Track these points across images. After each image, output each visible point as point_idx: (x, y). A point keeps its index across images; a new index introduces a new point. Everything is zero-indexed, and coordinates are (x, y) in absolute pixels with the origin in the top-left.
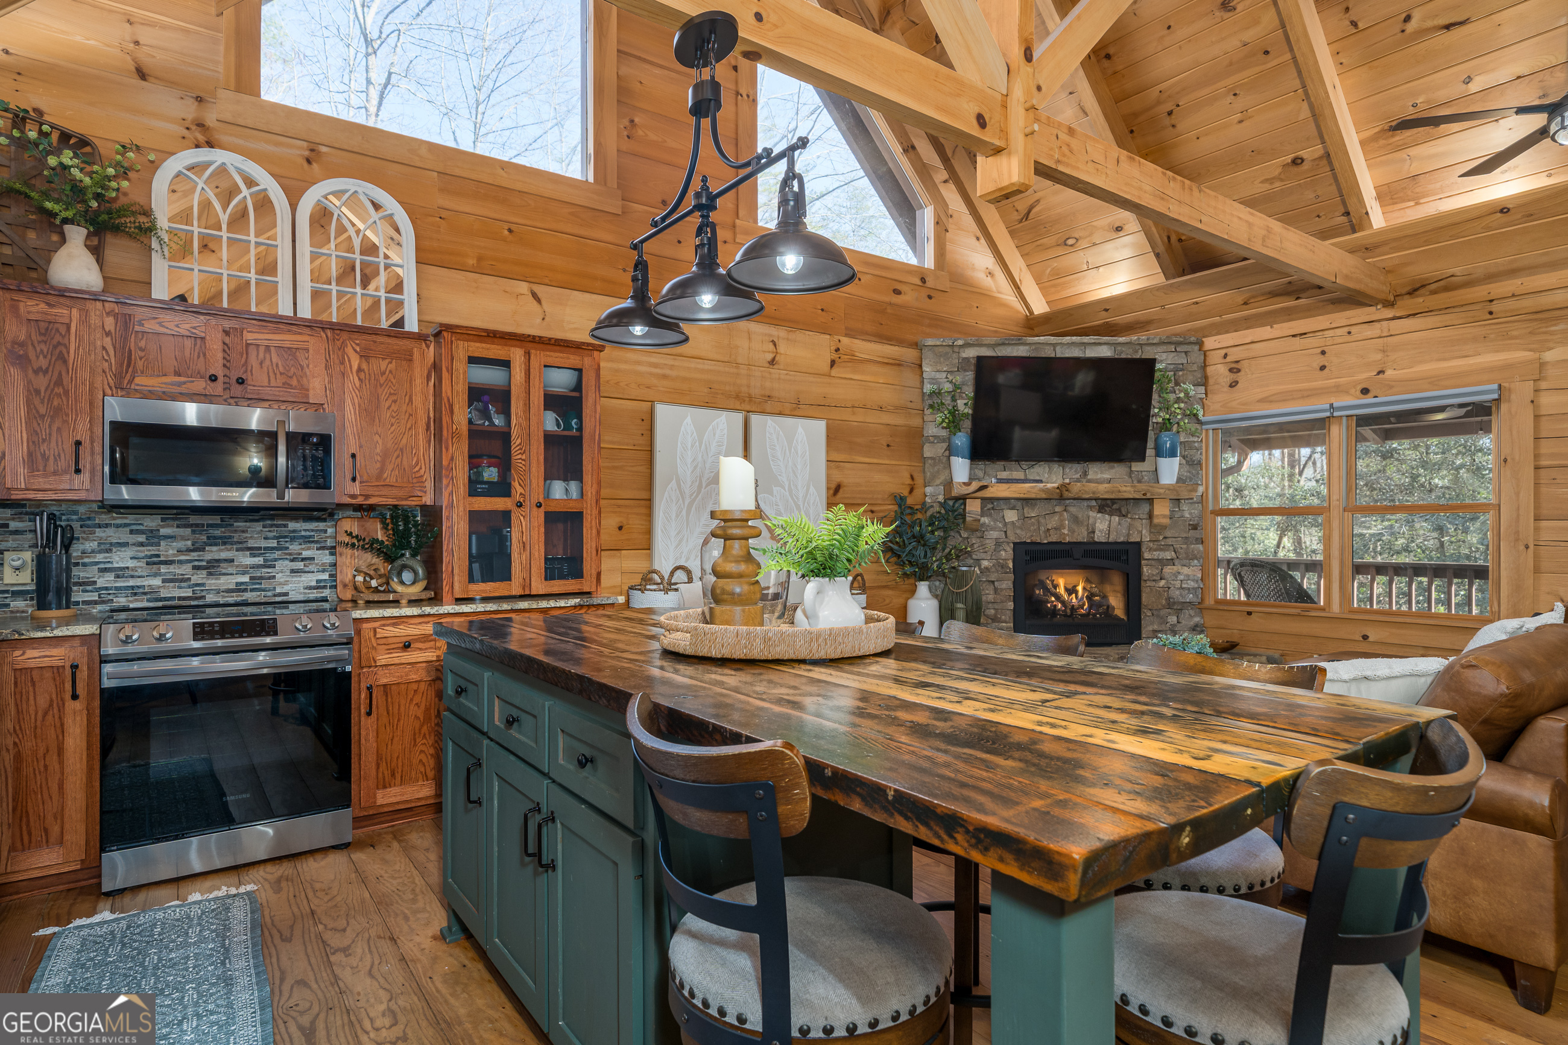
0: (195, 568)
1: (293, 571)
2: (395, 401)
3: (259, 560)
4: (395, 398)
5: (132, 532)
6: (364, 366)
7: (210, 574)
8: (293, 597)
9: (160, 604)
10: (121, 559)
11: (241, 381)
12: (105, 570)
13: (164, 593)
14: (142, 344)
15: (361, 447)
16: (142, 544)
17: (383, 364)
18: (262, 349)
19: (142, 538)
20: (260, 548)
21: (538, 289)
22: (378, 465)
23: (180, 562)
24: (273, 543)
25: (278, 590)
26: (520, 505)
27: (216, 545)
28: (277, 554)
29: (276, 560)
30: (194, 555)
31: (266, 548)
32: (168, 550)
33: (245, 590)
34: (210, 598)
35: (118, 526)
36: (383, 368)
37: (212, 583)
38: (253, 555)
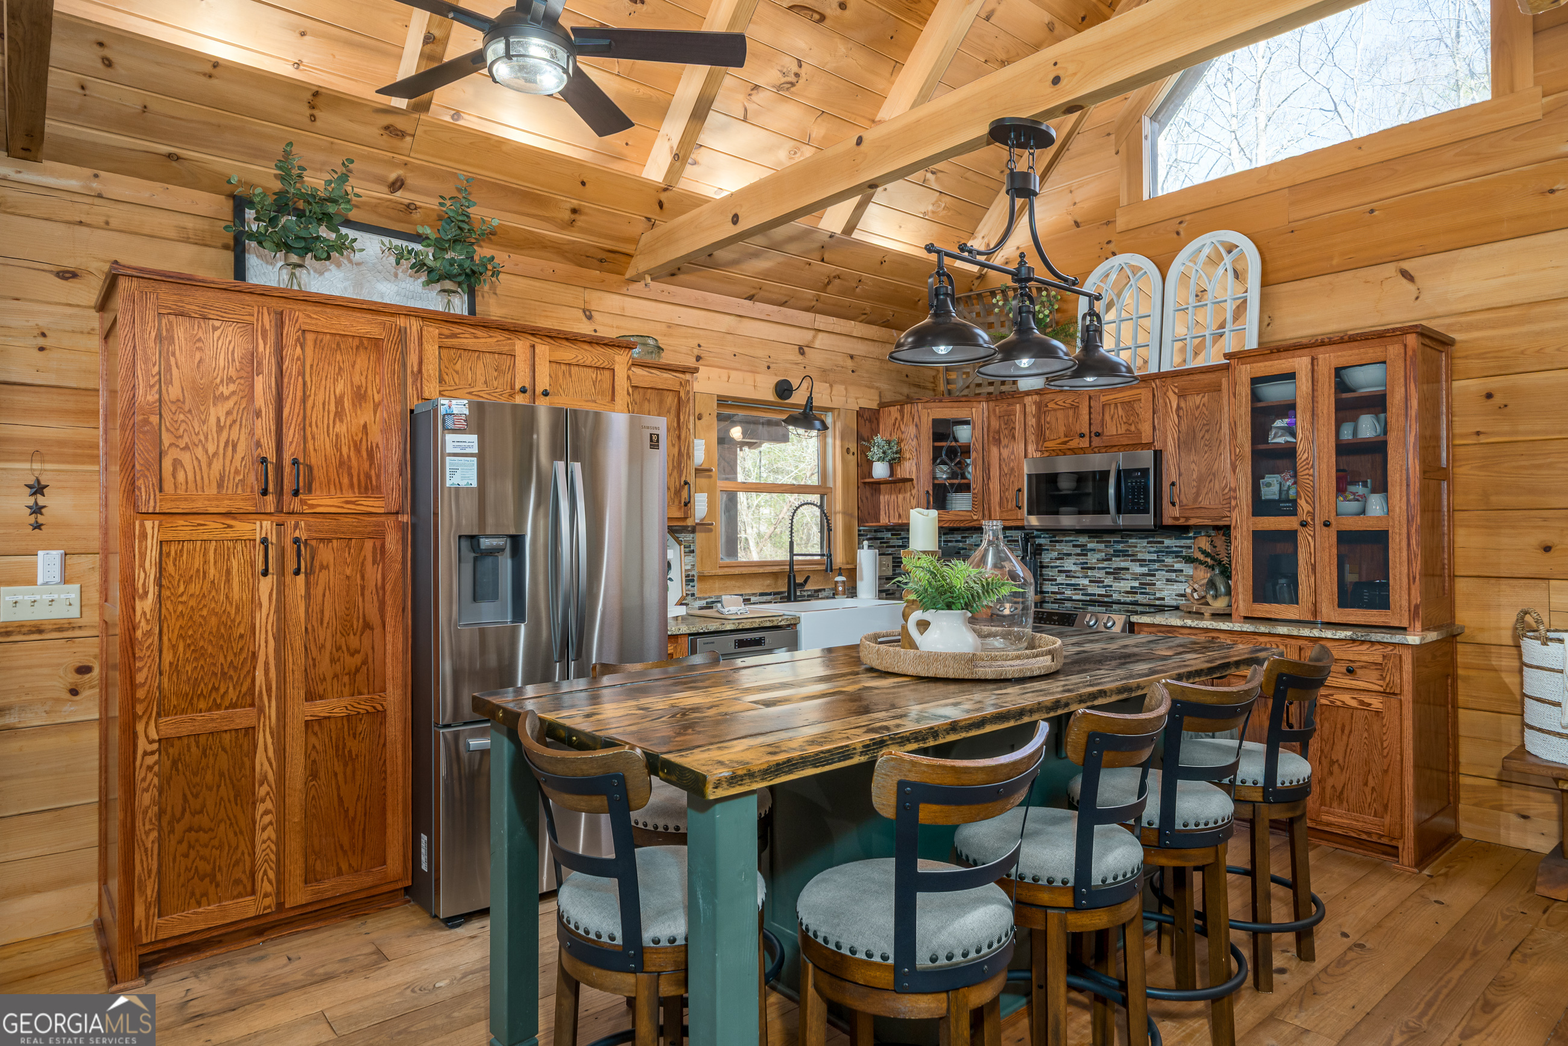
0: (1107, 573)
1: (1168, 580)
2: (1207, 431)
3: (1145, 570)
4: (1207, 428)
5: (1074, 546)
6: (1183, 405)
7: (1115, 578)
8: (1168, 601)
9: (1088, 598)
10: (1069, 564)
11: (1098, 435)
12: (1060, 571)
13: (1090, 591)
14: (1048, 419)
15: (1180, 475)
16: (1078, 555)
17: (1198, 399)
18: (1113, 406)
19: (1078, 551)
20: (1144, 560)
21: (1406, 265)
22: (1195, 490)
23: (1099, 568)
24: (1154, 557)
25: (1158, 595)
26: (1304, 524)
27: (1118, 556)
28: (1156, 566)
29: (1157, 570)
30: (1105, 564)
31: (1150, 561)
32: (1092, 559)
33: (1136, 593)
34: (1116, 596)
35: (1067, 542)
36: (1198, 403)
37: (1116, 585)
38: (1141, 566)
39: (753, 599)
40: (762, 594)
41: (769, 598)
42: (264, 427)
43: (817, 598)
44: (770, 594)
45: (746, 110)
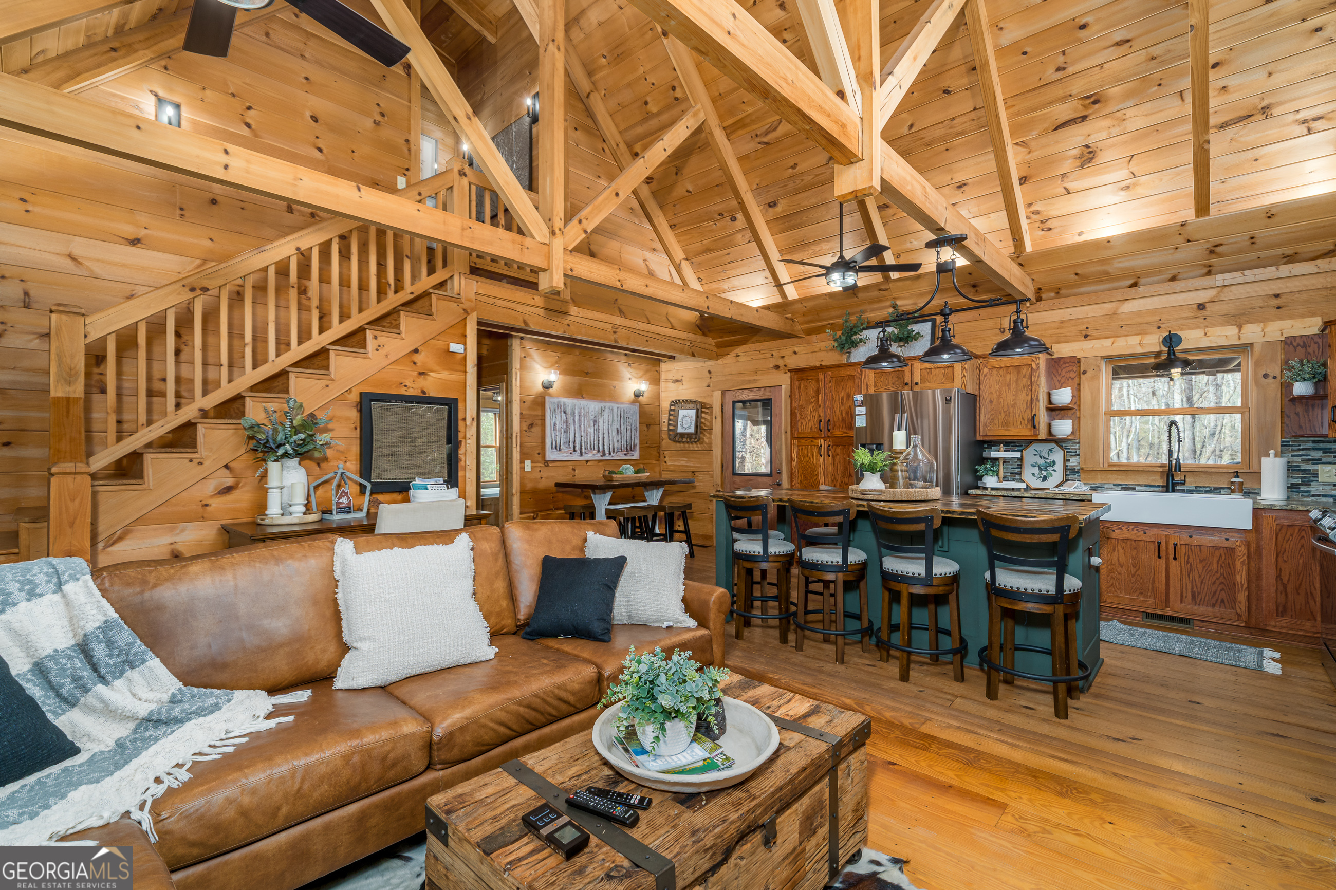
39: (1138, 488)
40: (1146, 486)
41: (1156, 489)
42: (821, 410)
43: (1220, 493)
44: (1158, 486)
45: (1065, 188)
